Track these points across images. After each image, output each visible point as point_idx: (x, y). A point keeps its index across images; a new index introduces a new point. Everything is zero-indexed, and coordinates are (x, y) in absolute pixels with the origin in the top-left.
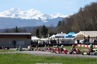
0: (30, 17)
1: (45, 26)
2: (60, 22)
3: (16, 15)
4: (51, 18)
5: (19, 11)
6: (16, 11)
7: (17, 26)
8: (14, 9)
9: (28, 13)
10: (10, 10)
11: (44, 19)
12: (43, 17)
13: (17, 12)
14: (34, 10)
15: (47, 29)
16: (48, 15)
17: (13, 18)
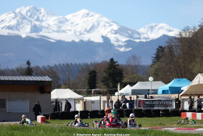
0: (78, 34)
1: (115, 61)
2: (161, 49)
3: (35, 29)
4: (140, 38)
5: (44, 16)
6: (35, 14)
7: (30, 61)
8: (28, 8)
9: (71, 21)
10: (17, 11)
11: (119, 40)
12: (116, 35)
13: (38, 20)
14: (88, 14)
15: (122, 71)
16: (130, 30)
17: (24, 36)
